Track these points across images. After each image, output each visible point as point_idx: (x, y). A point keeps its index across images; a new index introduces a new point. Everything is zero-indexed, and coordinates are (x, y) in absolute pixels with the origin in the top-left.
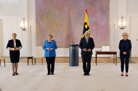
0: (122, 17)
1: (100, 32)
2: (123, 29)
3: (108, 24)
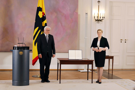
0: (99, 2)
1: (62, 26)
2: (100, 22)
3: (76, 12)
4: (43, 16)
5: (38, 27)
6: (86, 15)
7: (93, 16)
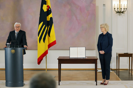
2: (121, 14)
3: (93, 4)
4: (48, 10)
5: (42, 22)
6: (103, 7)
7: (113, 8)
